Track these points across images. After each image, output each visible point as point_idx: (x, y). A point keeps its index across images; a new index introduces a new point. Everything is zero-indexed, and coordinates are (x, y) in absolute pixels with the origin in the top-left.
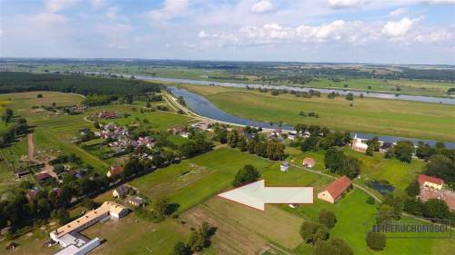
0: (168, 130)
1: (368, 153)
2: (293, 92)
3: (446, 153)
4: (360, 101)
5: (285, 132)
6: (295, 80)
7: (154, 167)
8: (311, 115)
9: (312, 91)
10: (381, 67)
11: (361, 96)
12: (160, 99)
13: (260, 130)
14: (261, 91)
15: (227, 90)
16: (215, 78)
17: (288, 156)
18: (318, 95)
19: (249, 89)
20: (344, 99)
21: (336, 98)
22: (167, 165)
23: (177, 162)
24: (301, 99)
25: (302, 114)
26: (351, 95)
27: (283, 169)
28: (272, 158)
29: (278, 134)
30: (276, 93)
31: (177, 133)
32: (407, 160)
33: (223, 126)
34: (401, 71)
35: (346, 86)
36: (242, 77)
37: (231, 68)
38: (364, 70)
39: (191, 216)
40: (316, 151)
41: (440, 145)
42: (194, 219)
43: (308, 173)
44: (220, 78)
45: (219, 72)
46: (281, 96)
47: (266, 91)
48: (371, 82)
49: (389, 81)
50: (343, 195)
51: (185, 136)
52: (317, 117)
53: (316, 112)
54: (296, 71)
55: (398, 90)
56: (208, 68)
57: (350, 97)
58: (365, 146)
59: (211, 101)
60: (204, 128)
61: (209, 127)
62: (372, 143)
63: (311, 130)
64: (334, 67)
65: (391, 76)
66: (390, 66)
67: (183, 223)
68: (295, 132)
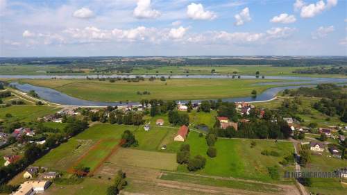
0: (39, 119)
1: (189, 111)
2: (125, 79)
3: (224, 104)
4: (169, 81)
5: (134, 106)
6: (121, 70)
7: (48, 148)
8: (145, 93)
9: (137, 77)
10: (173, 58)
11: (169, 78)
12: (8, 95)
13: (116, 108)
14: (100, 80)
15: (70, 82)
16: (52, 72)
17: (144, 121)
18: (143, 79)
19: (89, 79)
20: (160, 81)
21: (155, 81)
22: (59, 145)
23: (66, 141)
24: (132, 83)
25: (138, 93)
26: (163, 77)
27: (146, 129)
28: (136, 124)
29: (130, 109)
30: (112, 80)
31: (49, 120)
32: (208, 111)
33: (86, 109)
34: (184, 60)
35: (157, 72)
36: (77, 70)
37: (64, 63)
38: (163, 60)
39: (102, 172)
40: (160, 115)
41: (220, 101)
42: (106, 173)
43: (163, 129)
44: (59, 72)
45: (55, 67)
46: (116, 83)
47: (104, 79)
48: (171, 68)
49: (180, 67)
50: (187, 136)
51: (59, 121)
52: (149, 94)
53: (148, 91)
54: (119, 63)
55: (187, 72)
56: (40, 64)
57: (163, 79)
58: (186, 107)
59: (62, 92)
60: (71, 113)
61: (75, 111)
62: (188, 105)
63: (151, 103)
64: (144, 59)
65: (180, 64)
66: (177, 57)
67: (100, 177)
68: (141, 105)
